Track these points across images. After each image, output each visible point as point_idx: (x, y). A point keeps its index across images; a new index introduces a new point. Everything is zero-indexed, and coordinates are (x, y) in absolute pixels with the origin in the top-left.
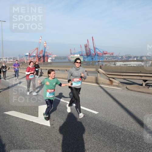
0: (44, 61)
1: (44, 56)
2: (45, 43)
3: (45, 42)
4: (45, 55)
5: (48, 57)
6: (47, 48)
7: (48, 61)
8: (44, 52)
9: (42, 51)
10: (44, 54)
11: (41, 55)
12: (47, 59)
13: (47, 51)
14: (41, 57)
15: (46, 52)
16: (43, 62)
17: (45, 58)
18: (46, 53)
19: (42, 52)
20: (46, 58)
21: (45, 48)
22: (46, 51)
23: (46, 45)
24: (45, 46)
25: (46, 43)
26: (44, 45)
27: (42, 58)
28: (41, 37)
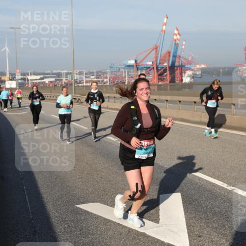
0: (173, 80)
1: (172, 68)
2: (176, 32)
3: (177, 30)
4: (177, 64)
5: (183, 69)
6: (183, 46)
7: (182, 80)
8: (175, 56)
9: (169, 53)
10: (173, 63)
11: (165, 64)
12: (181, 74)
13: (182, 55)
14: (165, 71)
15: (180, 56)
16: (170, 82)
17: (176, 73)
18: (177, 60)
19: (170, 55)
20: (178, 72)
21: (177, 45)
22: (178, 53)
23: (178, 37)
24: (178, 42)
25: (179, 34)
26: (175, 37)
27: (168, 72)
28: (167, 18)
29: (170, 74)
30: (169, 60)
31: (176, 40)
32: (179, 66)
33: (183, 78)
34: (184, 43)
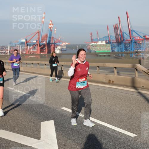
1: (49, 45)
2: (50, 23)
3: (51, 21)
4: (51, 42)
5: (55, 45)
6: (55, 31)
8: (50, 38)
9: (47, 35)
10: (49, 41)
11: (45, 42)
12: (54, 48)
13: (55, 36)
14: (44, 46)
15: (53, 38)
16: (48, 53)
17: (51, 47)
18: (52, 40)
19: (47, 37)
20: (52, 47)
21: (51, 31)
22: (52, 36)
23: (52, 26)
24: (52, 29)
25: (52, 24)
26: (50, 26)
27: (46, 47)
28: (45, 14)
29: (48, 48)
30: (47, 40)
31: (50, 28)
32: (53, 43)
33: (55, 51)
34: (55, 29)
